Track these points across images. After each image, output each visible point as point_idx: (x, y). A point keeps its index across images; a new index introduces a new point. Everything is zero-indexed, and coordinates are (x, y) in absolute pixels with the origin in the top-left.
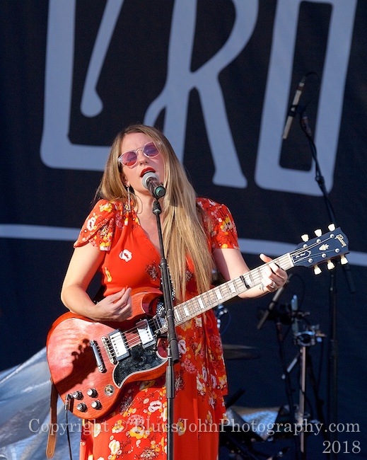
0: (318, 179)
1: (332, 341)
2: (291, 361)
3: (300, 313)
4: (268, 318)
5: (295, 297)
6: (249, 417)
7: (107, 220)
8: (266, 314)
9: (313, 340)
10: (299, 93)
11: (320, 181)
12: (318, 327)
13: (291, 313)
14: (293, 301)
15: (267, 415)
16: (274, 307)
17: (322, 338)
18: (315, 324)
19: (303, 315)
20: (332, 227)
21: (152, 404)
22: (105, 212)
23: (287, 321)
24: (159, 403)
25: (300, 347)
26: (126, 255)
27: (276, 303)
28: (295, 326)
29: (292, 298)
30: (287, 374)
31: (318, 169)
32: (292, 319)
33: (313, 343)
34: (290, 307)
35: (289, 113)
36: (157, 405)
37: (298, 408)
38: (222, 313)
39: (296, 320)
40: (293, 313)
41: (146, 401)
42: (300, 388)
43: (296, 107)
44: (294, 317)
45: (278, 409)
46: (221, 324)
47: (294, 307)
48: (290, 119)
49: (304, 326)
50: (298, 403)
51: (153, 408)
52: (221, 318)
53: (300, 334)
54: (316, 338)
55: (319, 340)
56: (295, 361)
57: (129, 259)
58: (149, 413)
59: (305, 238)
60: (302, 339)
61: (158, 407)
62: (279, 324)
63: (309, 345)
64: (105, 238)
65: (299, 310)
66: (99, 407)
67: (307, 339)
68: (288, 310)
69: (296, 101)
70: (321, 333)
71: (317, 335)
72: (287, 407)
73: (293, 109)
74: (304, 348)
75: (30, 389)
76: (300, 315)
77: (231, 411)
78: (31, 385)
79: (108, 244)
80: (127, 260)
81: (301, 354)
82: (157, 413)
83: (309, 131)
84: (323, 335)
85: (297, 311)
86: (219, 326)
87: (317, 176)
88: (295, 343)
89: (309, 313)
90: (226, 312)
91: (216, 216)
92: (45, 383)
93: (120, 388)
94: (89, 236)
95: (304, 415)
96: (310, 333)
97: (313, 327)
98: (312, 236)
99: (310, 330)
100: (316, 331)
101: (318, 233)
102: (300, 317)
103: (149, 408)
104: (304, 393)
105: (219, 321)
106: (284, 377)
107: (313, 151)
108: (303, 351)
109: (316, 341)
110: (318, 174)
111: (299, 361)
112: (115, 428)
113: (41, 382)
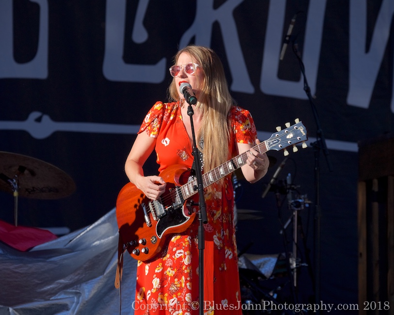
0: (306, 89)
1: (317, 206)
2: (287, 220)
3: (293, 186)
4: (270, 190)
5: (289, 175)
6: (256, 261)
7: (156, 116)
8: (269, 187)
9: (302, 206)
10: (291, 27)
11: (307, 90)
12: (306, 196)
13: (287, 186)
14: (288, 178)
15: (270, 260)
16: (274, 182)
17: (309, 204)
18: (303, 194)
19: (295, 188)
20: (297, 121)
21: (178, 252)
22: (156, 109)
23: (284, 192)
24: (182, 251)
25: (293, 211)
26: (166, 142)
27: (276, 179)
28: (289, 196)
29: (287, 175)
30: (284, 230)
31: (305, 81)
32: (288, 191)
33: (303, 208)
34: (286, 181)
35: (284, 41)
36: (181, 253)
37: (292, 255)
38: (236, 186)
39: (290, 191)
40: (288, 187)
41: (174, 249)
42: (293, 240)
43: (290, 36)
44: (289, 189)
45: (277, 255)
46: (236, 194)
47: (289, 182)
48: (285, 45)
49: (296, 195)
50: (292, 251)
51: (178, 254)
52: (236, 190)
53: (293, 201)
54: (305, 204)
55: (307, 205)
56: (289, 221)
57: (167, 145)
58: (176, 259)
59: (279, 129)
60: (295, 205)
61: (181, 254)
62: (278, 194)
63: (299, 209)
64: (155, 129)
65: (292, 184)
66: (147, 252)
67: (298, 205)
68: (285, 185)
69: (289, 32)
70: (309, 200)
71: (305, 202)
72: (284, 254)
73: (287, 38)
74: (296, 212)
75: (97, 243)
76: (293, 188)
77: (243, 257)
78: (98, 240)
79: (155, 133)
80: (166, 145)
81: (294, 216)
82: (181, 258)
83: (299, 54)
84: (309, 202)
85: (291, 185)
86: (234, 196)
87: (305, 87)
88: (290, 208)
89: (299, 186)
90: (240, 185)
91: (239, 119)
92: (109, 238)
93: (160, 238)
94: (145, 127)
95: (297, 259)
96: (300, 201)
97: (303, 196)
98: (284, 127)
99: (300, 199)
100: (304, 199)
101: (288, 125)
102: (293, 189)
103: (176, 255)
104: (296, 244)
105: (234, 192)
106: (281, 232)
107: (302, 68)
108: (295, 213)
109: (305, 207)
110: (306, 85)
111: (292, 221)
112: (157, 269)
113: (106, 238)
